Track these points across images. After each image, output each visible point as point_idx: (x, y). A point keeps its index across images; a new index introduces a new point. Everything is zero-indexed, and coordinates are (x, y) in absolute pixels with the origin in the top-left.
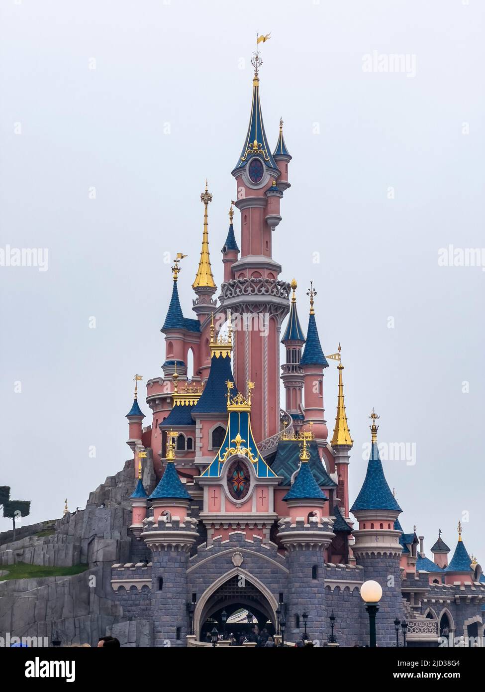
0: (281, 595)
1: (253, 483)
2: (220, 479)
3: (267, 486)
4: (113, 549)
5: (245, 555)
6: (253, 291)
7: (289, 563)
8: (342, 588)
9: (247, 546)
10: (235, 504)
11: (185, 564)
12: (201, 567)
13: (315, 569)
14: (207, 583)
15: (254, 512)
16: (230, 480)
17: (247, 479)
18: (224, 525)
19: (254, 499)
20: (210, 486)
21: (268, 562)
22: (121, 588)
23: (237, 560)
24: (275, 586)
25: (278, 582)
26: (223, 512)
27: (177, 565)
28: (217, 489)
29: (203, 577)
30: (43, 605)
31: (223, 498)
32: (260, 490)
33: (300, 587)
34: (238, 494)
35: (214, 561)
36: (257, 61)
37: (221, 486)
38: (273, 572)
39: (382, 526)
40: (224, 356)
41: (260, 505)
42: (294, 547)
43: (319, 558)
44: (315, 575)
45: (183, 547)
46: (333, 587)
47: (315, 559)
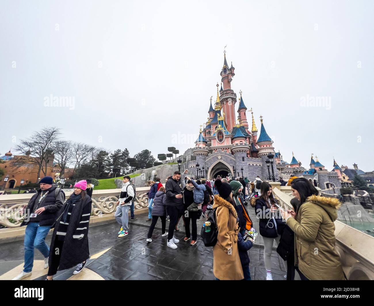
0: (233, 167)
1: (224, 137)
2: (215, 137)
3: (229, 137)
4: (190, 157)
5: (222, 156)
6: (226, 96)
7: (235, 157)
8: (255, 165)
9: (222, 153)
10: (220, 143)
11: (205, 159)
12: (209, 160)
13: (243, 158)
14: (211, 164)
15: (225, 145)
16: (218, 137)
17: (223, 136)
18: (216, 149)
19: (225, 141)
20: (213, 139)
21: (229, 157)
22: (191, 167)
23: (219, 157)
25: (232, 163)
26: (217, 146)
27: (202, 159)
28: (215, 140)
29: (210, 163)
30: (171, 171)
31: (217, 142)
32: (227, 139)
33: (239, 164)
34: (221, 141)
35: (213, 158)
37: (215, 139)
38: (231, 160)
39: (267, 146)
40: (218, 110)
41: (227, 142)
42: (236, 152)
43: (244, 155)
44: (243, 160)
45: (203, 154)
46: (251, 164)
47: (243, 155)
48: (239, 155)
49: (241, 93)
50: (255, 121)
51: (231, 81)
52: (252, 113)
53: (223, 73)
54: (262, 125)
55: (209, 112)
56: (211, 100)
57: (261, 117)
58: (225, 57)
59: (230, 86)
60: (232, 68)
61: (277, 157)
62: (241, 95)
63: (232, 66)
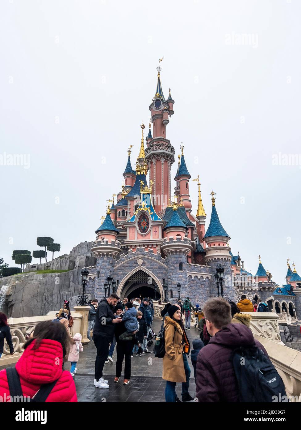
0: (163, 280)
1: (151, 224)
2: (134, 223)
3: (158, 226)
4: (84, 260)
5: (144, 259)
6: (156, 149)
7: (167, 263)
8: (199, 276)
9: (146, 254)
10: (142, 235)
11: (113, 265)
12: (121, 266)
13: (181, 264)
14: (124, 274)
15: (151, 239)
16: (140, 224)
17: (148, 223)
18: (134, 246)
19: (151, 232)
20: (130, 227)
21: (156, 262)
23: (140, 262)
24: (160, 275)
25: (161, 273)
26: (136, 239)
28: (133, 229)
29: (122, 271)
30: (43, 287)
31: (136, 233)
32: (154, 228)
33: (173, 275)
35: (128, 262)
36: (159, 69)
37: (135, 227)
38: (159, 268)
39: (219, 245)
40: (142, 174)
41: (155, 235)
42: (169, 253)
43: (183, 258)
44: (181, 268)
45: (111, 255)
46: (193, 276)
47: (180, 259)
48: (173, 259)
49: (182, 147)
50: (202, 198)
51: (167, 124)
52: (199, 184)
53: (154, 107)
54: (214, 208)
55: (124, 175)
56: (130, 152)
57: (213, 194)
58: (159, 78)
59: (164, 133)
60: (171, 101)
61: (235, 263)
62: (182, 151)
63: (170, 96)
